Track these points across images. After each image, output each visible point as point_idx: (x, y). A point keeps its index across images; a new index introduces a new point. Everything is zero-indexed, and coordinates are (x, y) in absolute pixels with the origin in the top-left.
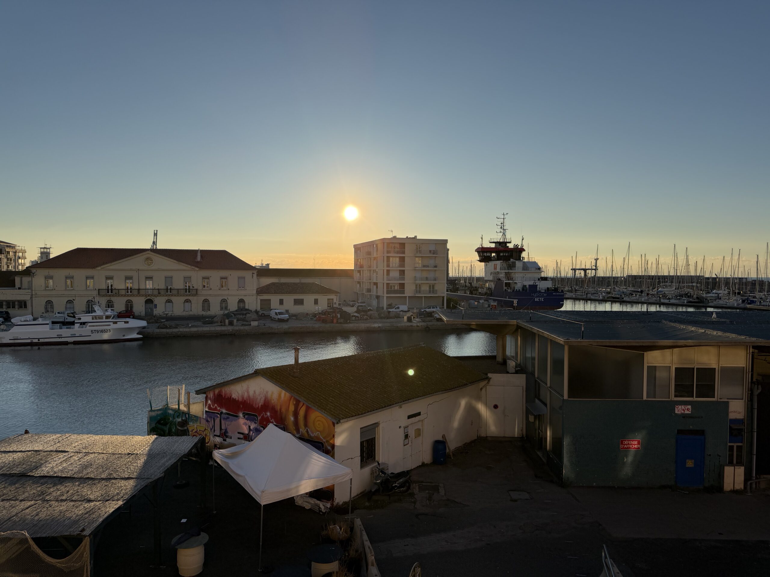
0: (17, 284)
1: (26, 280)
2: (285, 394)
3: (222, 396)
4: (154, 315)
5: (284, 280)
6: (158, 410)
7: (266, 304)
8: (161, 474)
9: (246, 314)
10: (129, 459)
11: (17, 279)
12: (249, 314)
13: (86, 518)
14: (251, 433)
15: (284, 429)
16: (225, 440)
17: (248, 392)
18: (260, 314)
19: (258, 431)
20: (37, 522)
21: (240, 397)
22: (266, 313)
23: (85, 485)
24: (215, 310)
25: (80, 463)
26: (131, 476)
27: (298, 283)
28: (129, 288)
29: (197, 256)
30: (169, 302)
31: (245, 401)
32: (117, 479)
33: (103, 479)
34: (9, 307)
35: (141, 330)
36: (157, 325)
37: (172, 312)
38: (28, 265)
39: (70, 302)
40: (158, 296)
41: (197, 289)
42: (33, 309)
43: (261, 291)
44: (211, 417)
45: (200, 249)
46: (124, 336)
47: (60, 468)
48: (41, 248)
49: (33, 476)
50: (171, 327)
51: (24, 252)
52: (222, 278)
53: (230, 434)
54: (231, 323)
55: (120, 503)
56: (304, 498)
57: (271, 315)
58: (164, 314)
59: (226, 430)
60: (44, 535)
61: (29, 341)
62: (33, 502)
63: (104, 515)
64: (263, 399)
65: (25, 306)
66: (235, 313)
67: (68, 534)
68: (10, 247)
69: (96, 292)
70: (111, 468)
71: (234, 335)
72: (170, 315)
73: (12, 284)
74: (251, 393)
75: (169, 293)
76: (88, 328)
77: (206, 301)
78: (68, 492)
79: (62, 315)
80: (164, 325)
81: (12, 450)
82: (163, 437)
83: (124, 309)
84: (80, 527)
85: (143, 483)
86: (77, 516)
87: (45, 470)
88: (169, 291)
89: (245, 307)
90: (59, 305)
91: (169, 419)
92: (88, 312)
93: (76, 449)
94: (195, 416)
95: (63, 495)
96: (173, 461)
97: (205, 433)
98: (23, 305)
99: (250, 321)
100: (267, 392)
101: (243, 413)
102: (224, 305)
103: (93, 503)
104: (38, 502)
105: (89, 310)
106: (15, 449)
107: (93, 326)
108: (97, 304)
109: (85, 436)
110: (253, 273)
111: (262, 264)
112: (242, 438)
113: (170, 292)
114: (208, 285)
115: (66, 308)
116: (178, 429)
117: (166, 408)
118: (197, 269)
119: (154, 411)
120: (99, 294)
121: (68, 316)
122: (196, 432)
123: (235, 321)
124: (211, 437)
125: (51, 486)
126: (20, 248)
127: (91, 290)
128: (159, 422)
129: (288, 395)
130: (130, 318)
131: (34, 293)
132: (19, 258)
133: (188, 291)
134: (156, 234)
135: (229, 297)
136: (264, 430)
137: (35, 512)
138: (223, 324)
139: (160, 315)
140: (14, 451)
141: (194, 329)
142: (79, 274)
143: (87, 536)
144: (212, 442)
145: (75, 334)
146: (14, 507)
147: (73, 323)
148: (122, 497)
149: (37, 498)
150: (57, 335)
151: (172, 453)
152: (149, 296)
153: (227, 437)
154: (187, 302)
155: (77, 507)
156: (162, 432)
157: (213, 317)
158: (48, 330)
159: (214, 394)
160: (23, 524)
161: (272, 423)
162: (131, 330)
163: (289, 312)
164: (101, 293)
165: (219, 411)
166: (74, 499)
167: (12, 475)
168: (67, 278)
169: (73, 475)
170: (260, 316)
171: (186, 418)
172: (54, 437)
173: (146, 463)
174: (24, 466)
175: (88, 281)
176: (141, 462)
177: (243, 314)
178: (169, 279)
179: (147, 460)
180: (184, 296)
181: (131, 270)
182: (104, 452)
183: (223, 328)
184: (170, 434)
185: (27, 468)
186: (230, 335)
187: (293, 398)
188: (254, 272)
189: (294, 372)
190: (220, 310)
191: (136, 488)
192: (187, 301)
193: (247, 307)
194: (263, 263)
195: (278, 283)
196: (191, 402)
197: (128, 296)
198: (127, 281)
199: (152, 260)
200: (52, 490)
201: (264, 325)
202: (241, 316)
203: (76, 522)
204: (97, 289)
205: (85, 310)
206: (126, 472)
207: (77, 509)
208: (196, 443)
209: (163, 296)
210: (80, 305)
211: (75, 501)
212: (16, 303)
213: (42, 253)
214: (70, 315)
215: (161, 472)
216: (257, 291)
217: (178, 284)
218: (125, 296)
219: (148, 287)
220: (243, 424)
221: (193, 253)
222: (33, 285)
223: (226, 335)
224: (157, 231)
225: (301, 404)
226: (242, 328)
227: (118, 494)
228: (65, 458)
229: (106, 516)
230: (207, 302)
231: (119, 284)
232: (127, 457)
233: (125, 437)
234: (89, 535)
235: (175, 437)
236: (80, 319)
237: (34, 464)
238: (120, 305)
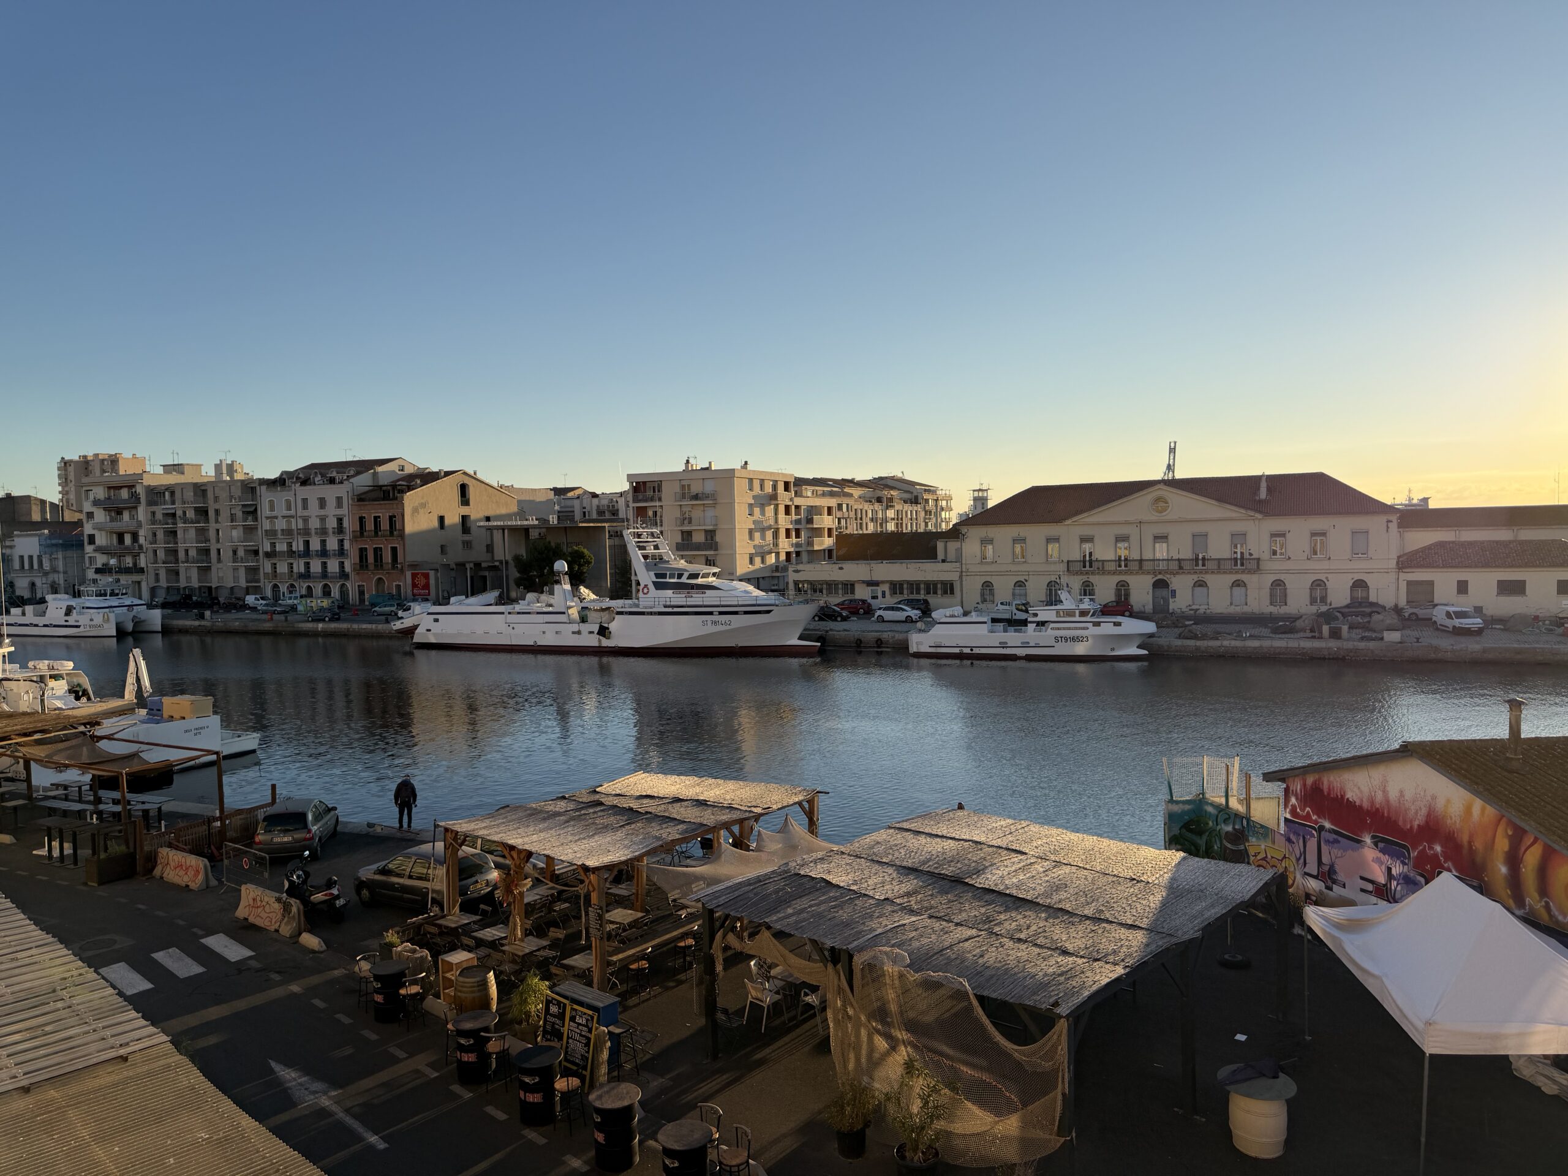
0: (940, 555)
1: (953, 545)
2: (1483, 810)
3: (1322, 791)
4: (1171, 611)
5: (1469, 535)
6: (1184, 802)
7: (1422, 592)
8: (1196, 932)
9: (1370, 615)
10: (1132, 890)
11: (940, 545)
12: (1379, 613)
13: (1060, 984)
14: (1394, 883)
15: (1483, 889)
16: (1330, 889)
17: (1384, 792)
18: (1406, 615)
19: (1412, 885)
20: (982, 968)
21: (1364, 800)
22: (1421, 613)
23: (1057, 921)
24: (1298, 602)
25: (1047, 878)
26: (1137, 922)
27: (1510, 542)
28: (1123, 558)
29: (1259, 489)
30: (1200, 586)
31: (1377, 810)
32: (1111, 922)
33: (1088, 918)
34: (928, 593)
35: (1145, 641)
36: (1177, 631)
37: (1206, 607)
38: (954, 521)
39: (1020, 584)
40: (1177, 573)
41: (1258, 560)
42: (964, 596)
43: (1406, 562)
44: (1297, 834)
45: (1266, 473)
46: (1113, 649)
47: (1015, 880)
48: (974, 491)
49: (972, 885)
50: (1204, 637)
51: (949, 498)
52: (1313, 534)
53: (1341, 877)
54: (1335, 634)
55: (1120, 971)
56: (1539, 1064)
57: (1434, 619)
58: (1191, 610)
59: (1332, 866)
60: (994, 995)
61: (957, 650)
62: (974, 932)
63: (1091, 986)
64: (1424, 812)
65: (952, 592)
66: (1344, 612)
67: (1031, 1003)
68: (929, 491)
69: (1063, 567)
70: (1100, 900)
71: (1343, 659)
72: (1202, 611)
73: (931, 555)
74: (1393, 795)
75: (1200, 567)
76: (1049, 633)
77: (1278, 584)
78: (1028, 927)
79: (1007, 607)
80: (1190, 631)
81: (940, 834)
82: (1197, 859)
83: (1114, 599)
84: (1051, 997)
85: (1163, 943)
86: (1046, 975)
87: (990, 879)
88: (1200, 562)
89: (1368, 598)
90: (1003, 589)
91: (1208, 824)
92: (1050, 603)
93: (1040, 852)
94: (1262, 826)
95: (1021, 931)
96: (1218, 911)
97: (1283, 865)
98: (948, 588)
99: (1382, 631)
100: (1434, 798)
101: (1373, 837)
102: (1318, 593)
103: (1071, 959)
104: (983, 933)
105: (1053, 600)
106: (945, 833)
107: (1058, 629)
108: (1065, 588)
109: (1054, 831)
110: (1389, 521)
111: (1410, 499)
112: (1371, 892)
113: (1204, 565)
114: (1283, 550)
115: (1014, 595)
116: (1226, 848)
117: (1200, 800)
118: (1258, 516)
119: (1177, 802)
120: (1068, 570)
121: (1018, 609)
122: (1264, 859)
123: (1345, 628)
124: (1298, 876)
125: (1002, 909)
126: (944, 492)
127: (1055, 563)
128: (1186, 826)
129: (1490, 811)
130: (1124, 615)
131: (964, 570)
132: (942, 509)
133: (1239, 562)
134: (1172, 451)
135: (1330, 576)
136: (1427, 883)
137: (978, 950)
138: (1316, 634)
139: (1183, 612)
140: (942, 837)
141: (1255, 644)
142: (1034, 533)
143: (1061, 1017)
144: (1301, 887)
145: (1028, 643)
146: (947, 933)
147: (1025, 623)
148: (1123, 960)
149: (980, 926)
150: (1000, 643)
151: (1216, 895)
152: (1160, 573)
153: (1334, 882)
154: (1239, 585)
155: (1044, 959)
156: (1193, 848)
157: (1293, 619)
158: (986, 632)
159: (1305, 785)
160: (959, 964)
161: (1449, 870)
162: (1126, 638)
163: (1484, 611)
164: (1071, 569)
165: (1316, 822)
166: (1038, 942)
167: (942, 877)
168: (1015, 541)
169: (1036, 898)
170: (1406, 620)
171: (1243, 827)
172: (1002, 823)
173: (1165, 904)
174: (959, 865)
175: (1050, 547)
176: (1156, 899)
177: (1363, 614)
178: (1200, 538)
179: (1167, 897)
180: (1231, 573)
181: (1127, 523)
182: (1088, 866)
183: (1317, 644)
184: (1208, 854)
185: (963, 869)
186: (1333, 659)
187: (1504, 820)
188: (1390, 518)
189: (1508, 758)
190: (1308, 604)
191: (1149, 950)
192: (1237, 584)
193: (1373, 598)
194: (1412, 496)
195: (1453, 542)
196: (1253, 796)
197: (1120, 573)
198: (1119, 545)
199: (1166, 503)
200: (1002, 917)
201: (1418, 642)
202: (1359, 619)
203: (1044, 986)
204: (1065, 560)
205: (1044, 599)
206: (1128, 913)
207: (1045, 963)
208: (1266, 883)
209: (1189, 573)
210: (1036, 590)
211: (1040, 946)
212: (939, 586)
213: (975, 499)
214: (1020, 607)
215: (1196, 929)
216: (1398, 563)
217: (1219, 548)
218: (1114, 573)
219: (1158, 556)
220: (1373, 861)
221: (1248, 484)
222: (964, 554)
223: (1324, 659)
224: (1175, 443)
225: (1528, 840)
226: (1362, 645)
227: (1114, 952)
228: (1022, 864)
229: (1095, 988)
230: (1280, 585)
231: (1104, 552)
232: (1130, 884)
233: (1123, 845)
234: (1067, 1017)
235: (1222, 862)
236: (1036, 615)
237: (973, 864)
238: (1105, 589)
